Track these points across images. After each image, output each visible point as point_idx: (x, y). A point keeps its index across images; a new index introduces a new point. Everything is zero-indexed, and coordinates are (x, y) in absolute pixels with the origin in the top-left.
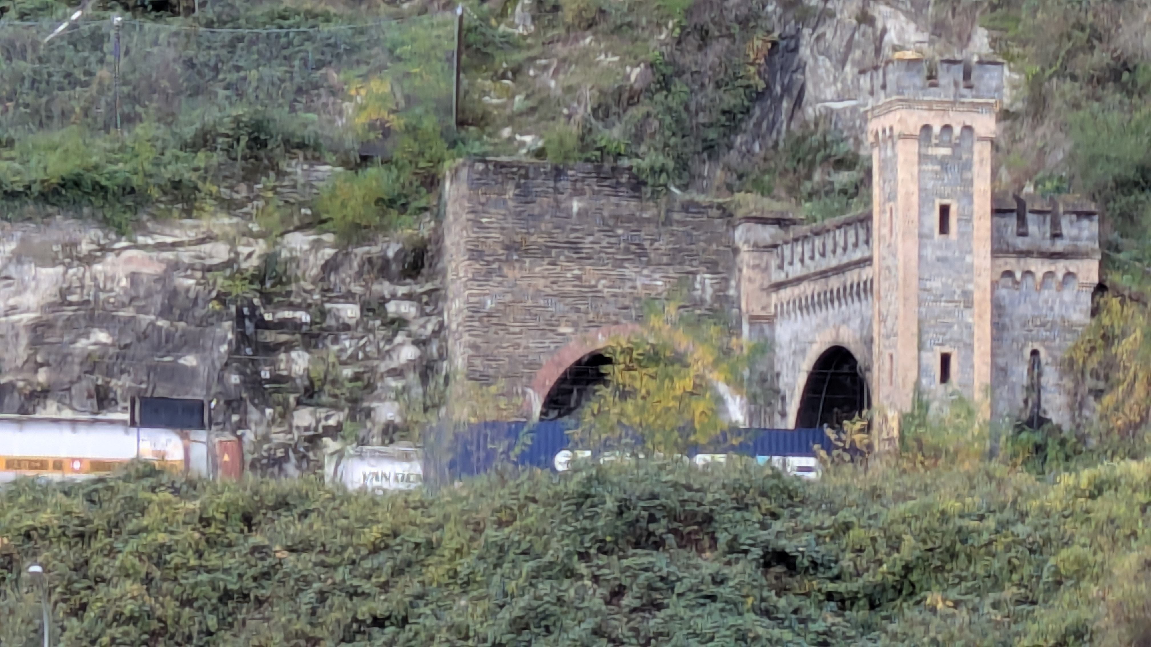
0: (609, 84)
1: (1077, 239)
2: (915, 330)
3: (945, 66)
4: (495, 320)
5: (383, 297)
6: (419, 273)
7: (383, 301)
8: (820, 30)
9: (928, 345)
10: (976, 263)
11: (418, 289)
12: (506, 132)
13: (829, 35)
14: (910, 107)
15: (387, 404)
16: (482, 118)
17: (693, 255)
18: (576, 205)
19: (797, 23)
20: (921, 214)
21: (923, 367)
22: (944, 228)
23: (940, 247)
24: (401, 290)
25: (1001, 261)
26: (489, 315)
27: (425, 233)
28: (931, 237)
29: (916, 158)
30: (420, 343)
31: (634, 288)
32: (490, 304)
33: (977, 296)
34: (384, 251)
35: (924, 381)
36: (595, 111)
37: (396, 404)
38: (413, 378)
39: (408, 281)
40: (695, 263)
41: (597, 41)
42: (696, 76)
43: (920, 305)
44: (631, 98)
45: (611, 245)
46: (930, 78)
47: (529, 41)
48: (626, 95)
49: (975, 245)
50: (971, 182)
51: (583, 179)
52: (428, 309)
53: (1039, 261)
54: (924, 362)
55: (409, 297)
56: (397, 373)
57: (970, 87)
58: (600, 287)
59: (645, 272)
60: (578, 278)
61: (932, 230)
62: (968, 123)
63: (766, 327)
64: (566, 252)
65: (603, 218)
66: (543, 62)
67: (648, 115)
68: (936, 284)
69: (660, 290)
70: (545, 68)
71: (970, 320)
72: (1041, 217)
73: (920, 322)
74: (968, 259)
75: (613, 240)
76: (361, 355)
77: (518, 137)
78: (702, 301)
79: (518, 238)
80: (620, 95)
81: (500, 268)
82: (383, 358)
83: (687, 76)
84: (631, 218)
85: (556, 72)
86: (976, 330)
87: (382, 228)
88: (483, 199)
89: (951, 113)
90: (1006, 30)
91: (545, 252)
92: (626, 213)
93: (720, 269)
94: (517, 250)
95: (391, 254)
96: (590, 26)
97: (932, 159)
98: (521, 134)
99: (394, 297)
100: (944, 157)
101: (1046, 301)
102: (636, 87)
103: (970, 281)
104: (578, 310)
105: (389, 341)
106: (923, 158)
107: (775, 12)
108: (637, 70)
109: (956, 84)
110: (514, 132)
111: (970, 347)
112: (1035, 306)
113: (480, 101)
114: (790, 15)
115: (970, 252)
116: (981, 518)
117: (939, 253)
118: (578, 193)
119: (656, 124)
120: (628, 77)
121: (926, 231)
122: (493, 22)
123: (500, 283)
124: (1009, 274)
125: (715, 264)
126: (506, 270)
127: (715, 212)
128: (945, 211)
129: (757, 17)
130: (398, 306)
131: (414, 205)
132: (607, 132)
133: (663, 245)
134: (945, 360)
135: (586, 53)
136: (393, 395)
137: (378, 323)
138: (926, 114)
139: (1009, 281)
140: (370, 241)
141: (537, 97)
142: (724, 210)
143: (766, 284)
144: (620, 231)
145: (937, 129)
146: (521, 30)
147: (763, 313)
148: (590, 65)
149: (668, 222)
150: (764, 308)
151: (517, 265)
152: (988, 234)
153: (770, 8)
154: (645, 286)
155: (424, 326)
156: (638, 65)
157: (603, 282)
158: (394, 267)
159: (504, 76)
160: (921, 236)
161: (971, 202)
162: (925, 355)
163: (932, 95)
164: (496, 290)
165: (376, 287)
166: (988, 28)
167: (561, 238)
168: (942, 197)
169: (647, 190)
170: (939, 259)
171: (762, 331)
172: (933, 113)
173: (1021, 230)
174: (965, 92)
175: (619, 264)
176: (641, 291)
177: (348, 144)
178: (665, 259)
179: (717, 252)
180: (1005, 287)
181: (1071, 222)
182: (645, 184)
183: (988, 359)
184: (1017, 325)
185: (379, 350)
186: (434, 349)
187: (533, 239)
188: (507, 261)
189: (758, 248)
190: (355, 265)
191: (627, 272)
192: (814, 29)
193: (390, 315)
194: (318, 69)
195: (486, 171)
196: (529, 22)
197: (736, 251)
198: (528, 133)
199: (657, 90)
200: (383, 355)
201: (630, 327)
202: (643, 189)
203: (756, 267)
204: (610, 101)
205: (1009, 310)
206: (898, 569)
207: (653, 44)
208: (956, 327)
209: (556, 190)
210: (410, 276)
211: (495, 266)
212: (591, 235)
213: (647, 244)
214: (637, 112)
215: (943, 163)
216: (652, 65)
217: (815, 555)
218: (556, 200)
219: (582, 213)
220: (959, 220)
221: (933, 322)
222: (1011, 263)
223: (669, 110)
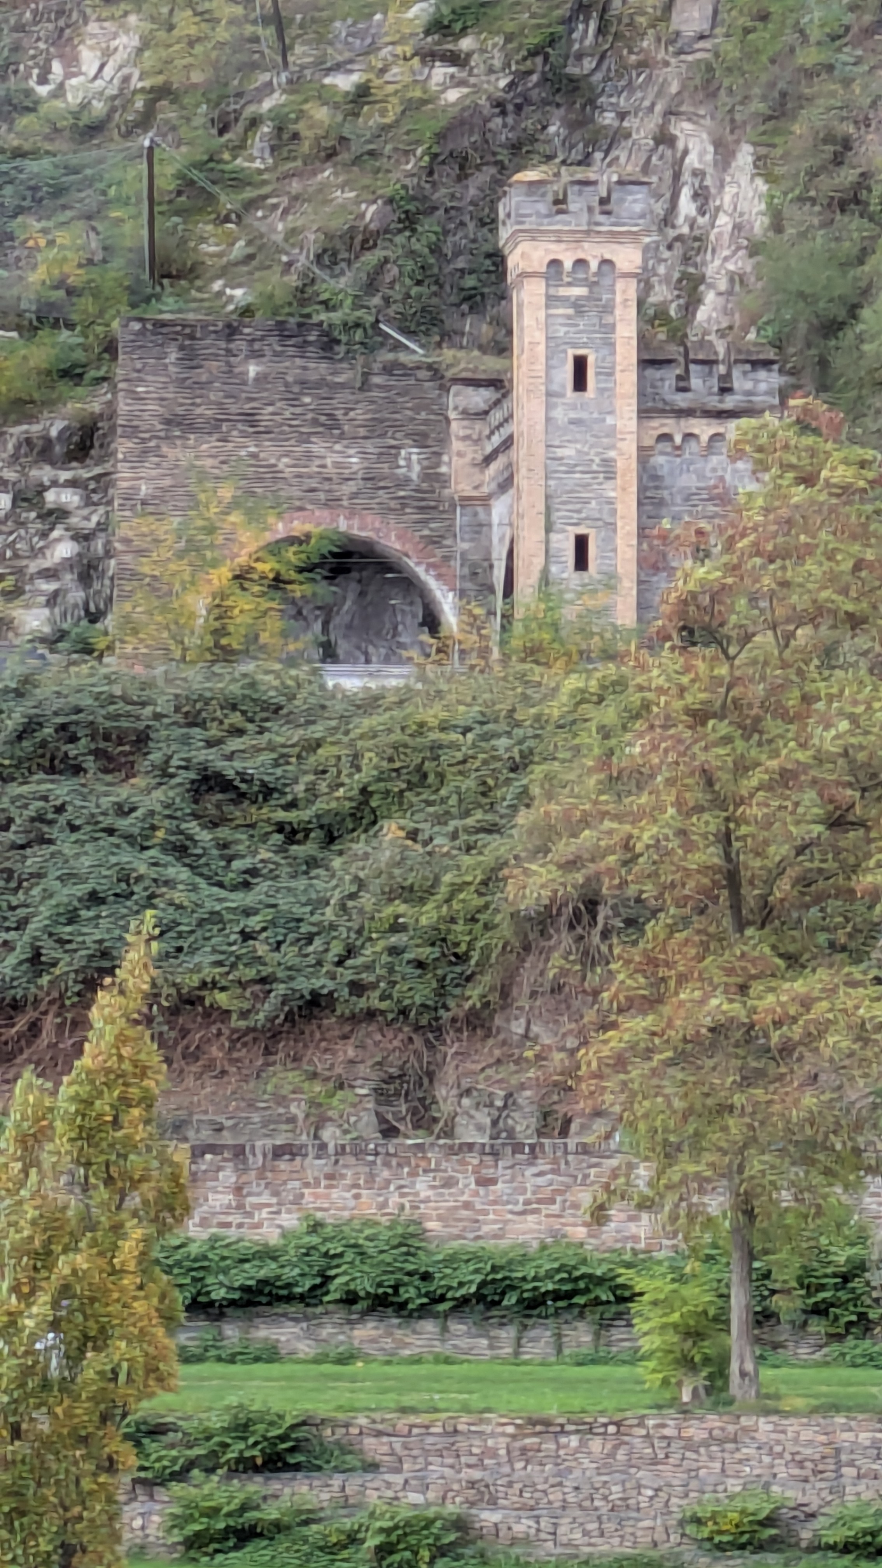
0: (339, 224)
1: (749, 393)
2: (542, 508)
3: (576, 188)
4: (150, 509)
5: (41, 485)
6: (87, 455)
7: (42, 489)
8: (614, 153)
9: (558, 526)
10: (619, 425)
11: (85, 474)
12: (217, 285)
13: (623, 160)
14: (534, 239)
15: (35, 611)
16: (192, 270)
17: (397, 426)
18: (253, 370)
19: (586, 146)
20: (548, 368)
21: (552, 552)
22: (580, 383)
23: (574, 407)
24: (64, 476)
25: (655, 423)
26: (144, 503)
27: (96, 407)
28: (562, 395)
29: (543, 300)
30: (82, 537)
31: (324, 466)
32: (144, 489)
33: (620, 465)
34: (47, 429)
35: (554, 569)
36: (319, 257)
37: (46, 612)
38: (69, 578)
39: (74, 464)
40: (398, 435)
41: (336, 174)
42: (453, 213)
43: (547, 478)
44: (365, 241)
45: (295, 417)
46: (556, 202)
47: (265, 177)
48: (360, 238)
49: (618, 403)
50: (612, 328)
51: (262, 339)
52: (95, 497)
53: (704, 421)
54: (553, 545)
55: (72, 483)
56: (50, 574)
57: (608, 213)
58: (281, 466)
59: (338, 447)
60: (254, 456)
61: (563, 386)
62: (607, 256)
63: (480, 509)
64: (240, 426)
65: (286, 385)
66: (274, 201)
67: (386, 260)
68: (568, 452)
69: (355, 468)
70: (275, 207)
71: (612, 494)
72: (706, 368)
73: (547, 497)
74: (610, 420)
75: (298, 410)
76: (9, 553)
77: (228, 291)
78: (408, 480)
79: (180, 410)
80: (352, 238)
81: (158, 446)
82: (35, 556)
83: (441, 212)
84: (321, 383)
85: (286, 212)
86: (619, 506)
87: (49, 404)
88: (139, 366)
89: (586, 245)
90: (774, 146)
91: (214, 426)
92: (313, 377)
93: (430, 442)
94: (179, 424)
95: (54, 433)
96: (329, 157)
97: (564, 300)
98: (233, 288)
99: (55, 483)
100: (579, 298)
101: (714, 470)
102: (372, 226)
103: (613, 447)
104: (253, 494)
105: (44, 535)
106: (551, 300)
107: (558, 134)
108: (373, 208)
109: (590, 209)
110: (225, 286)
111: (612, 526)
112: (701, 476)
113: (195, 249)
114: (577, 136)
115: (611, 413)
116: (466, 730)
117: (573, 415)
118: (256, 355)
119: (395, 271)
120: (362, 216)
121: (555, 387)
122: (226, 156)
123: (158, 465)
124: (666, 437)
125: (425, 435)
126: (165, 449)
127: (423, 374)
128: (580, 365)
129: (533, 140)
130: (58, 494)
131: (92, 373)
132: (332, 282)
133: (359, 414)
134: (581, 543)
135: (323, 188)
136: (42, 599)
137: (33, 515)
138: (553, 246)
139: (666, 446)
140: (31, 418)
141: (258, 242)
142: (436, 371)
143: (480, 458)
144: (307, 400)
145: (568, 265)
146: (258, 164)
147: (475, 494)
148: (327, 202)
149: (365, 386)
150: (476, 488)
151: (178, 442)
152: (634, 390)
153: (552, 129)
154: (337, 465)
155: (87, 518)
156: (374, 202)
157: (285, 460)
158: (58, 449)
159: (227, 219)
160: (549, 394)
161: (613, 353)
162: (554, 537)
163: (560, 223)
164: (154, 473)
165: (34, 473)
166: (755, 144)
167: (234, 409)
168: (575, 346)
169: (341, 349)
170: (572, 422)
171: (476, 514)
172: (563, 246)
173: (682, 384)
174: (601, 218)
175: (305, 438)
176: (331, 470)
177: (24, 305)
178: (362, 432)
179: (426, 422)
180: (662, 453)
181: (745, 373)
182: (338, 342)
183: (635, 542)
184: (678, 500)
185: (32, 548)
186: (99, 545)
187: (199, 411)
188: (167, 438)
189: (467, 414)
190: (10, 446)
191: (314, 448)
192: (607, 153)
193: (49, 506)
194: (15, 216)
195: (142, 332)
196: (267, 155)
197: (448, 421)
198: (239, 286)
199: (400, 231)
200: (36, 553)
201: (317, 513)
202: (337, 348)
203: (467, 438)
204: (339, 245)
205: (667, 482)
206: (355, 792)
207: (394, 176)
208: (594, 503)
209: (229, 352)
210: (76, 459)
211: (152, 444)
212: (271, 404)
213: (339, 413)
214: (371, 258)
215: (578, 306)
216: (390, 201)
217: (266, 778)
218: (229, 364)
219: (261, 379)
220: (598, 374)
221: (564, 498)
222: (668, 425)
223: (412, 254)
